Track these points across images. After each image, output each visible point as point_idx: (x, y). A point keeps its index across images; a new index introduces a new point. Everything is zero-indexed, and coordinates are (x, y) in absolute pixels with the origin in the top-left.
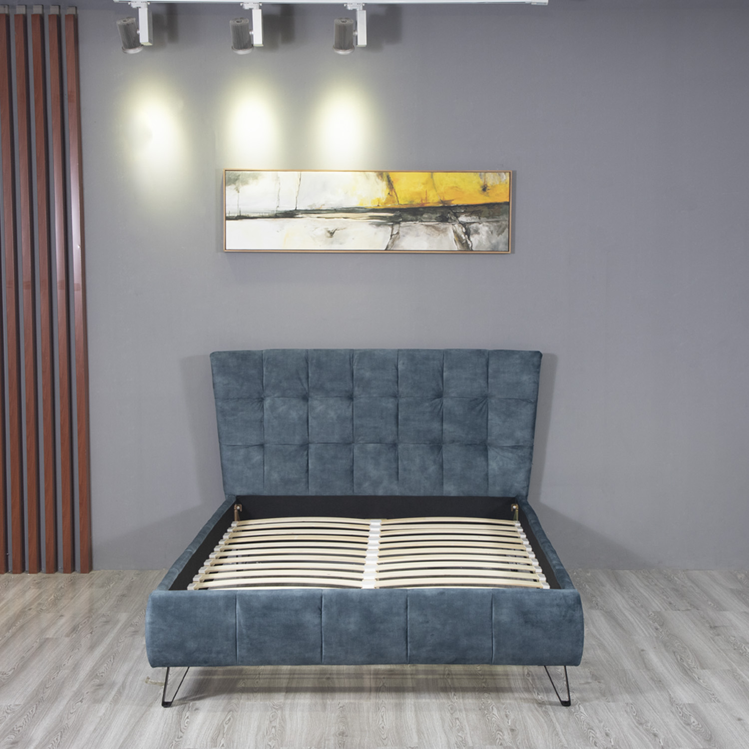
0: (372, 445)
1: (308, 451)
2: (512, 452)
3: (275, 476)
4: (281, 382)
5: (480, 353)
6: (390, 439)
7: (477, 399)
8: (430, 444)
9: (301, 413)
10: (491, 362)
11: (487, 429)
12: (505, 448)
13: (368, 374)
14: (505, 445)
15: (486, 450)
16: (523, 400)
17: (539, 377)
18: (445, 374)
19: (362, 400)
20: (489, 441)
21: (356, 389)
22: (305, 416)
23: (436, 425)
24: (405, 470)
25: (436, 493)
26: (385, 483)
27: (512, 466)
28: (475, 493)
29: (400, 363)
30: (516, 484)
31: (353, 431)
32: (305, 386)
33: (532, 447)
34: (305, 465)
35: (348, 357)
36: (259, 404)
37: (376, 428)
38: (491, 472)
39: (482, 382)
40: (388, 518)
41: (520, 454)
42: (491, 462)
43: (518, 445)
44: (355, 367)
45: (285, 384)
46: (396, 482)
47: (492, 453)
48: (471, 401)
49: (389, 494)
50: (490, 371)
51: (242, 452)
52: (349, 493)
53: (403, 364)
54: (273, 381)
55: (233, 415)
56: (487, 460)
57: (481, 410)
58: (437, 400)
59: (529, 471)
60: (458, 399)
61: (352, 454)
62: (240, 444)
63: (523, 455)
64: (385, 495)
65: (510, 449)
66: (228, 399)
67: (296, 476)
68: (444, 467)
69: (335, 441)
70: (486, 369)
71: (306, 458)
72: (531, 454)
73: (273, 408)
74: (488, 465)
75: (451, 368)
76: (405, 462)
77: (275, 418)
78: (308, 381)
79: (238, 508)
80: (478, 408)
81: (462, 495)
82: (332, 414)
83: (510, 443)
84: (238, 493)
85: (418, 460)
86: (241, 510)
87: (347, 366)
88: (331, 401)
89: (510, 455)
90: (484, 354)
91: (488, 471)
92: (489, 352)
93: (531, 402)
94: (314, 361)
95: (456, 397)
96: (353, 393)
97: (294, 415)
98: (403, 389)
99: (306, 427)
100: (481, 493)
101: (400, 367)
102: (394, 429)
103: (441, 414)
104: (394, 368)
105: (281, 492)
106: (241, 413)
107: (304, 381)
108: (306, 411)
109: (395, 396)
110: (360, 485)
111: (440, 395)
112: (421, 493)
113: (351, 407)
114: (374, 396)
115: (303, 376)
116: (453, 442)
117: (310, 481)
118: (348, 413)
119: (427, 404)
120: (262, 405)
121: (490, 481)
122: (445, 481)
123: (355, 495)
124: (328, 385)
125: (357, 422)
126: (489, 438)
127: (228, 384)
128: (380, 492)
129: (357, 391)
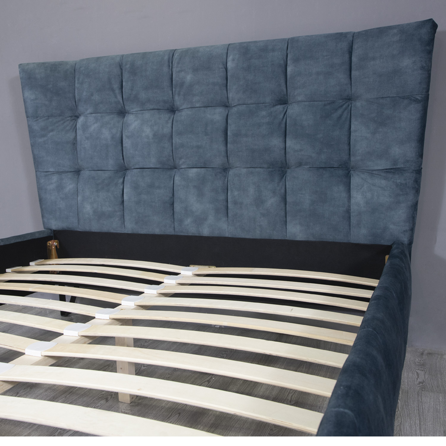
0: (195, 170)
1: (124, 178)
2: (386, 178)
3: (88, 208)
4: (92, 95)
5: (340, 36)
6: (218, 161)
7: (333, 102)
8: (269, 168)
9: (114, 131)
10: (355, 46)
11: (349, 144)
12: (374, 172)
13: (189, 78)
14: (376, 168)
15: (348, 176)
16: (404, 98)
17: (430, 59)
18: (289, 69)
19: (184, 113)
20: (352, 164)
21: (176, 98)
22: (118, 135)
23: (276, 142)
24: (235, 203)
25: (276, 235)
26: (211, 219)
27: (385, 198)
28: (330, 237)
29: (230, 58)
30: (392, 226)
31: (173, 153)
32: (119, 98)
33: (419, 172)
34: (120, 195)
35: (166, 58)
36: (72, 123)
37: (198, 147)
38: (354, 208)
39: (342, 77)
40: (218, 265)
41: (398, 181)
42: (354, 193)
43: (394, 167)
44: (174, 70)
45: (96, 97)
46: (224, 219)
47: (356, 180)
48: (325, 105)
49: (216, 234)
50: (354, 59)
51: (55, 178)
52: (169, 231)
53: (233, 60)
54: (85, 94)
55: (43, 136)
56: (349, 190)
57: (340, 117)
58: (280, 108)
59: (415, 207)
60: (307, 103)
61: (172, 182)
62: (51, 170)
63: (404, 182)
64: (211, 235)
65: (383, 174)
66: (37, 117)
67: (110, 209)
68: (288, 200)
69: (152, 166)
70: (347, 56)
71: (122, 187)
72: (417, 182)
73: (85, 127)
74: (349, 197)
75: (296, 60)
76: (236, 193)
77: (87, 138)
78: (122, 92)
79: (55, 244)
80: (335, 115)
81: (311, 239)
82: (148, 131)
83: (383, 164)
84: (54, 228)
85: (251, 190)
86: (58, 247)
87: (165, 69)
88: (147, 115)
89: (383, 182)
90: (346, 37)
91: (349, 206)
92: (354, 34)
93: (416, 101)
94: (128, 66)
95: (305, 102)
96: (174, 105)
97: (106, 134)
98: (234, 95)
99: (120, 147)
100: (340, 238)
101: (230, 65)
102: (222, 148)
103: (283, 126)
104: (221, 66)
105: (95, 227)
106: (51, 134)
107: (117, 91)
108: (120, 129)
109: (226, 105)
110: (181, 221)
111: (283, 101)
112: (257, 234)
113: (171, 121)
114: (198, 105)
115: (116, 86)
116: (300, 164)
117: (125, 214)
118: (167, 130)
119: (264, 113)
120: (75, 124)
121: (353, 221)
122: (288, 219)
123: (176, 234)
124: (143, 95)
125: (176, 140)
126: (352, 159)
127: (36, 99)
128: (206, 232)
129: (178, 101)
